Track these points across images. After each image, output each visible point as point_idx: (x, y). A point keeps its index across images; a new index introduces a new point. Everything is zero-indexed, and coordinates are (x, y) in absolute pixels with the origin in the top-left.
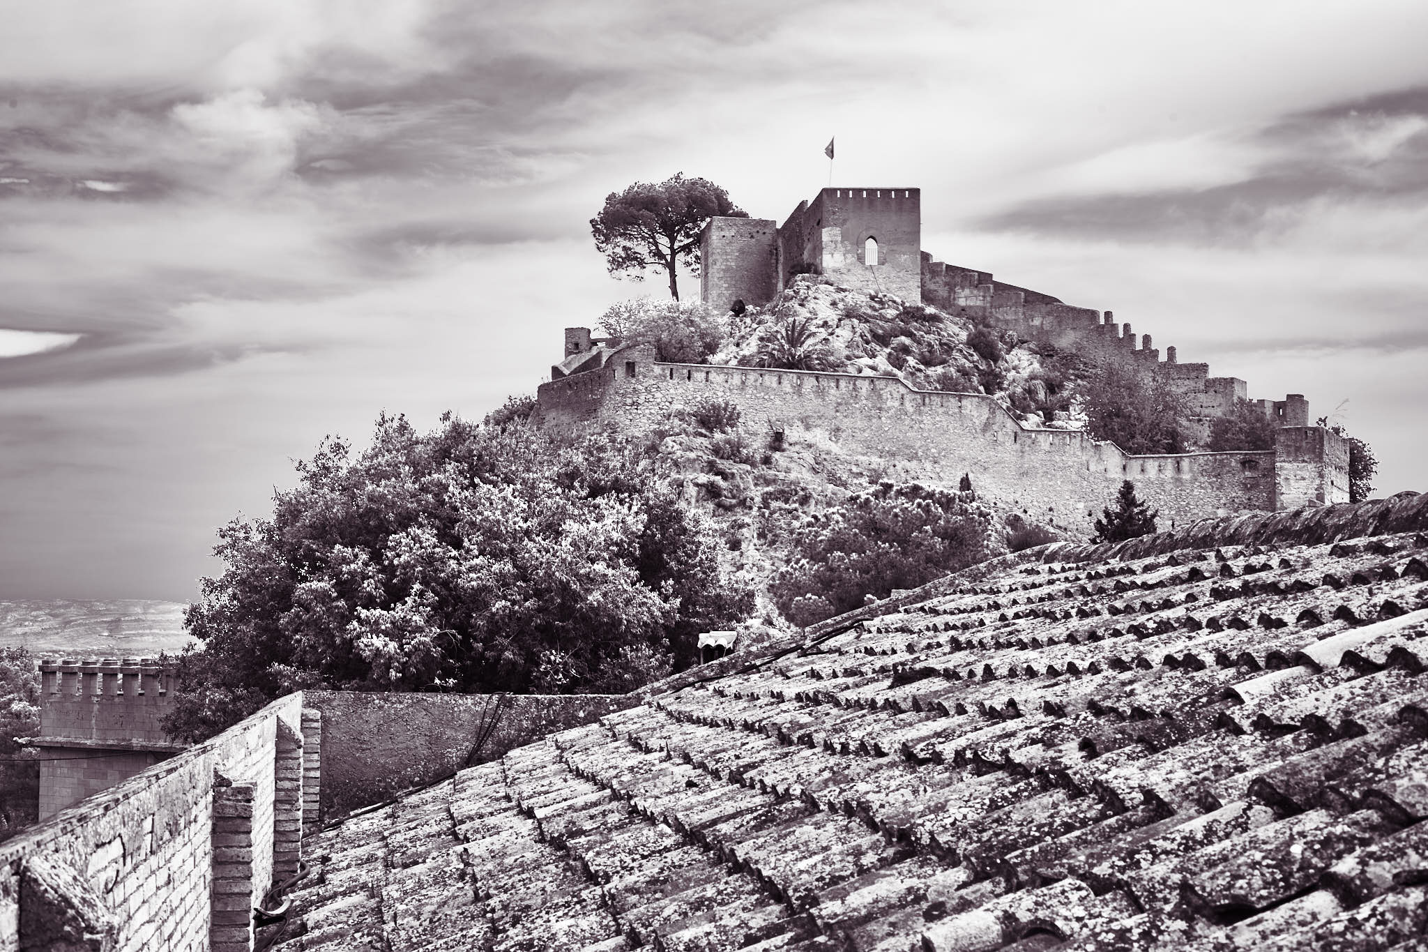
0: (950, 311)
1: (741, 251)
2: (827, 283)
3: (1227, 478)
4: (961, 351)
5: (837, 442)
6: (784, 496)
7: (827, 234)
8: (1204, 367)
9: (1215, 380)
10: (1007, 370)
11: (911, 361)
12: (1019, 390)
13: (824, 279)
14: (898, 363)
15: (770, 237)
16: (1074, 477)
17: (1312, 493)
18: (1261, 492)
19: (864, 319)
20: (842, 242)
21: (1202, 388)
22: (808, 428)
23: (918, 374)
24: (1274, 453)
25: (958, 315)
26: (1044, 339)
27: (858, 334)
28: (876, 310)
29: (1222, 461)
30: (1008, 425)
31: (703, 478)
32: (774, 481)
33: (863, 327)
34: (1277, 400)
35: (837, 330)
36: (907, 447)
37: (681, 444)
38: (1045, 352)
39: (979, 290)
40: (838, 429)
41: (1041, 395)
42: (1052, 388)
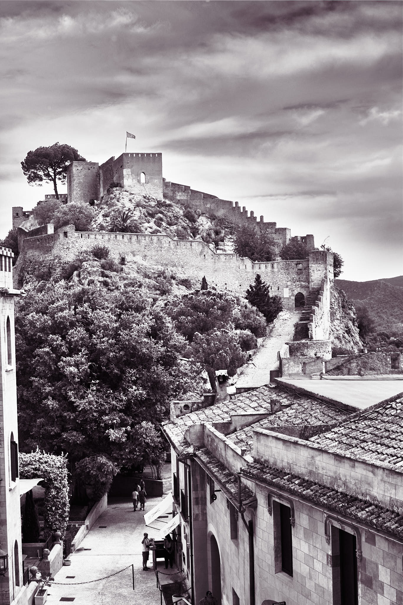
0: (174, 201)
1: (85, 175)
2: (126, 191)
3: (291, 270)
4: (182, 219)
5: (145, 261)
6: (132, 285)
7: (126, 172)
8: (275, 224)
9: (279, 229)
10: (199, 226)
11: (164, 224)
12: (205, 234)
13: (125, 189)
14: (159, 225)
15: (96, 169)
16: (234, 271)
17: (323, 276)
18: (304, 275)
19: (144, 207)
20: (131, 175)
21: (274, 232)
22: (134, 255)
23: (167, 229)
24: (308, 261)
25: (177, 203)
26: (212, 212)
27: (142, 213)
28: (146, 202)
29: (289, 264)
30: (209, 252)
31: (101, 279)
32: (127, 279)
33: (144, 211)
34: (302, 236)
35: (134, 212)
36: (172, 262)
37: (89, 265)
38: (212, 218)
39: (185, 193)
40: (146, 256)
41: (213, 236)
42: (217, 233)
